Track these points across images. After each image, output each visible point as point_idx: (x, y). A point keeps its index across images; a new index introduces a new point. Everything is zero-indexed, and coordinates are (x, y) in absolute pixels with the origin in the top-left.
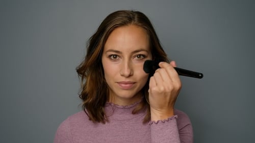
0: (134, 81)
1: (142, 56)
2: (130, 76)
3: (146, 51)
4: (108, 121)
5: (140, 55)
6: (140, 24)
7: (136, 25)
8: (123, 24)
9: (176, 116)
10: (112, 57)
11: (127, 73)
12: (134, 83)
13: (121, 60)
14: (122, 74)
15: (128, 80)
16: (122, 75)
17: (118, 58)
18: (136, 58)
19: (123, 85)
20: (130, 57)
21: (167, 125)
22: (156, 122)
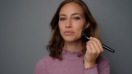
5: (77, 18)
21: (92, 70)
22: (87, 68)
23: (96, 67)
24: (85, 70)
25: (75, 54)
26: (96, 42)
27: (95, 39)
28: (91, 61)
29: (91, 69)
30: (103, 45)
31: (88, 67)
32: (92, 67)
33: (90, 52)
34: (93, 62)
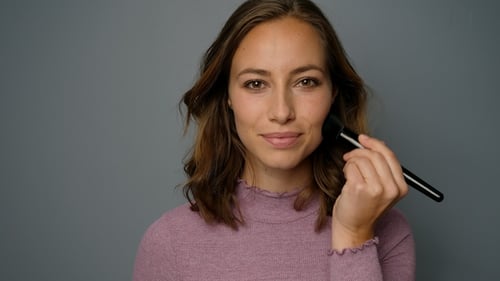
0: (298, 131)
1: (312, 83)
2: (289, 120)
3: (320, 70)
4: (243, 223)
5: (308, 80)
6: (305, 15)
7: (297, 17)
8: (272, 16)
9: (376, 240)
10: (251, 86)
11: (282, 114)
12: (300, 134)
13: (269, 90)
14: (272, 117)
15: (285, 129)
16: (272, 120)
17: (263, 86)
18: (301, 84)
19: (276, 141)
20: (289, 84)
21: (360, 258)
22: (340, 251)
23: (374, 249)
24: (335, 255)
25: (284, 200)
26: (382, 158)
27: (378, 146)
28: (358, 225)
29: (355, 253)
30: (405, 170)
31: (346, 247)
32: (359, 246)
33: (359, 187)
34: (363, 231)
